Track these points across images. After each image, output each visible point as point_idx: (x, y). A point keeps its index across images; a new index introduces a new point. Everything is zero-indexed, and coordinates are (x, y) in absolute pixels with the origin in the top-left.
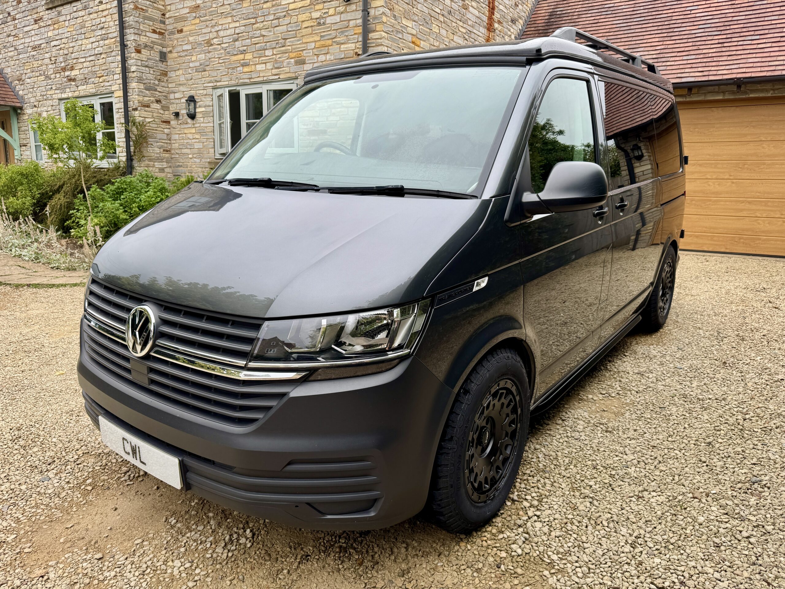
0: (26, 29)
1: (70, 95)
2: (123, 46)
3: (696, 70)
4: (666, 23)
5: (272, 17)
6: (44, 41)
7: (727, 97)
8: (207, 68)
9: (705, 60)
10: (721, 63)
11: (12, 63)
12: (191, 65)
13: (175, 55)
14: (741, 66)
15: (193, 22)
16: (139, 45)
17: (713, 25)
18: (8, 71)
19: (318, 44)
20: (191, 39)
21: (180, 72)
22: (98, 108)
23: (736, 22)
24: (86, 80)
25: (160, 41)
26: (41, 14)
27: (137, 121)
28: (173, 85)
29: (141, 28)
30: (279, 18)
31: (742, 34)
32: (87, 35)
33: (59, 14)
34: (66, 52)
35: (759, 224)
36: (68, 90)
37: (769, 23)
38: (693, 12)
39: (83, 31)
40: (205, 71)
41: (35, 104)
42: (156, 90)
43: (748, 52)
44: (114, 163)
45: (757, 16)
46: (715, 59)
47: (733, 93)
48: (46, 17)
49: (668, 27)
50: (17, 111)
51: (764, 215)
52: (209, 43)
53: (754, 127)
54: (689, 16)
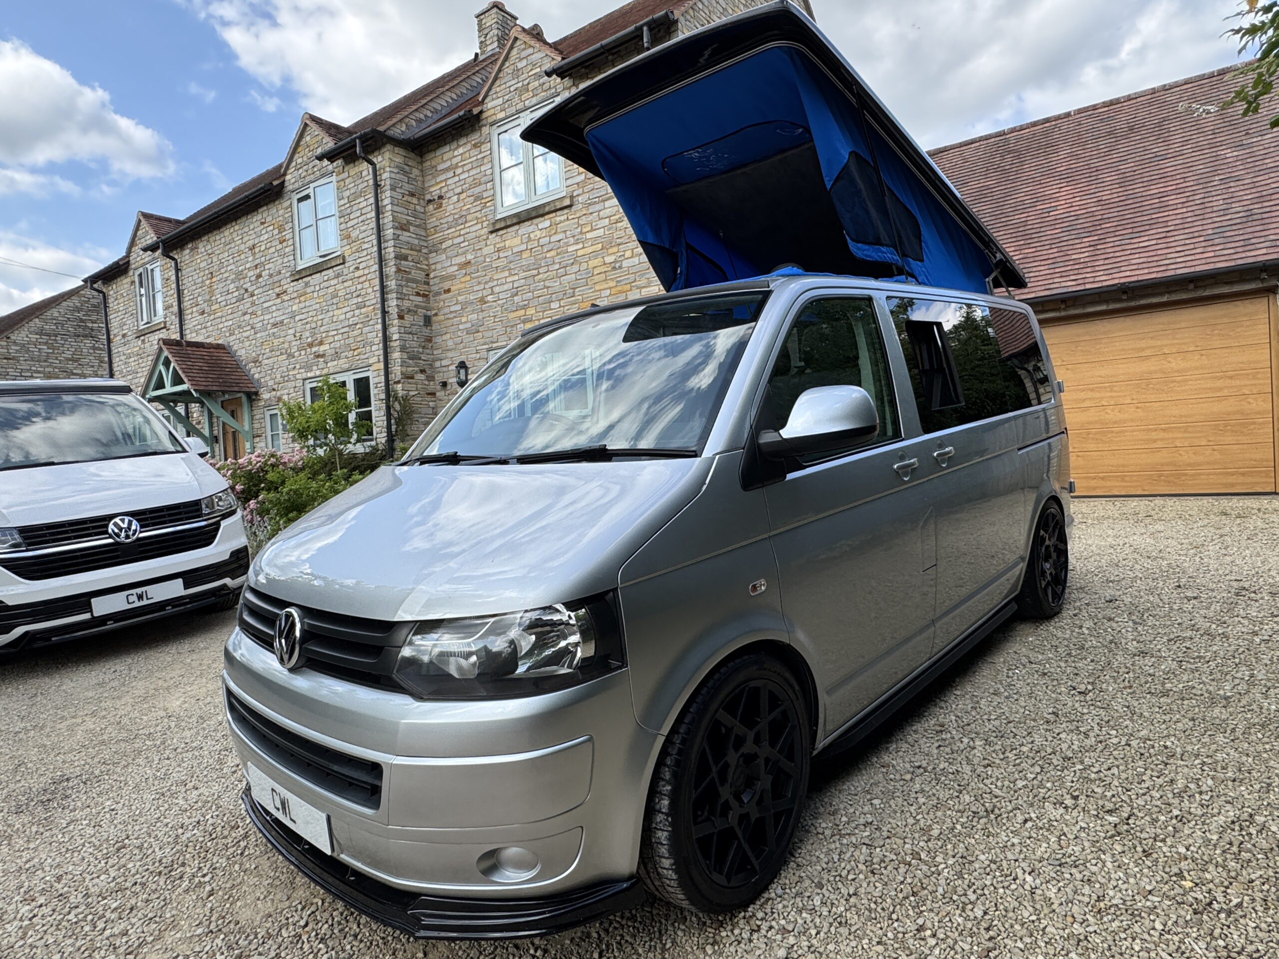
0: (265, 305)
1: (318, 373)
2: (384, 313)
3: (1067, 279)
4: (1021, 229)
5: (557, 266)
6: (287, 316)
7: (1112, 306)
8: (481, 329)
9: (1077, 267)
10: (1097, 268)
11: (247, 344)
12: (461, 327)
13: (441, 318)
14: (1123, 269)
15: (463, 280)
16: (402, 310)
17: (1079, 227)
18: (242, 353)
19: (614, 291)
20: (460, 298)
21: (448, 336)
22: (350, 386)
23: (1107, 221)
24: (337, 356)
25: (424, 304)
26: (285, 287)
27: (400, 395)
28: (440, 351)
29: (404, 291)
30: (565, 267)
31: (1117, 233)
32: (340, 305)
33: (307, 285)
34: (314, 325)
35: (1181, 455)
36: (315, 368)
37: (1149, 217)
38: (1051, 214)
39: (335, 301)
40: (478, 332)
41: (275, 387)
42: (420, 359)
43: (1129, 252)
44: (371, 446)
45: (1132, 211)
46: (1089, 265)
47: (1120, 300)
48: (290, 290)
49: (1023, 233)
50: (252, 396)
51: (1186, 444)
52: (482, 300)
53: (1152, 338)
54: (1048, 219)
